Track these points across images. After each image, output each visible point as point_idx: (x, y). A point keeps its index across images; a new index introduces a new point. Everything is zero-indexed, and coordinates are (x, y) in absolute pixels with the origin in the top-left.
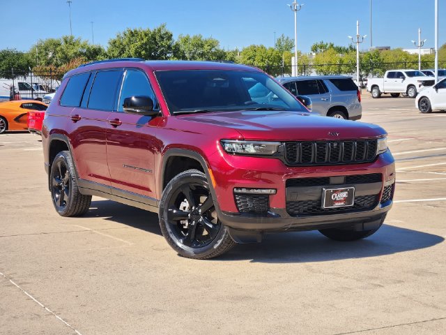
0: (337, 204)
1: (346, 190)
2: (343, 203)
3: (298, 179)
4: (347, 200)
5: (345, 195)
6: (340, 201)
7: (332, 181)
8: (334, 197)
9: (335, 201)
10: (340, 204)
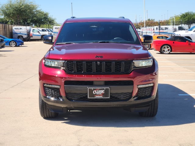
0: (97, 96)
1: (103, 89)
2: (101, 96)
3: (73, 81)
4: (104, 95)
5: (102, 92)
6: (100, 95)
7: (95, 83)
8: (95, 92)
9: (96, 94)
10: (99, 96)
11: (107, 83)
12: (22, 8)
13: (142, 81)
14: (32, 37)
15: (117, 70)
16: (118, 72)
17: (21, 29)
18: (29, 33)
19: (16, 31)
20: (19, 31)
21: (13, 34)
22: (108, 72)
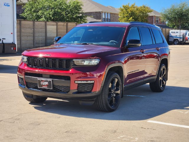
1: (47, 81)
4: (48, 86)
9: (43, 85)
11: (52, 77)
12: (183, 13)
13: (78, 78)
14: (187, 40)
15: (60, 67)
16: (61, 68)
17: (177, 32)
18: (184, 37)
19: (172, 34)
20: (175, 35)
21: (170, 37)
22: (54, 68)
